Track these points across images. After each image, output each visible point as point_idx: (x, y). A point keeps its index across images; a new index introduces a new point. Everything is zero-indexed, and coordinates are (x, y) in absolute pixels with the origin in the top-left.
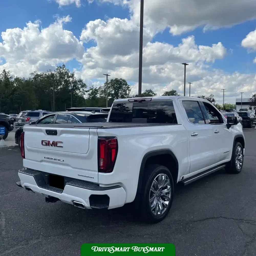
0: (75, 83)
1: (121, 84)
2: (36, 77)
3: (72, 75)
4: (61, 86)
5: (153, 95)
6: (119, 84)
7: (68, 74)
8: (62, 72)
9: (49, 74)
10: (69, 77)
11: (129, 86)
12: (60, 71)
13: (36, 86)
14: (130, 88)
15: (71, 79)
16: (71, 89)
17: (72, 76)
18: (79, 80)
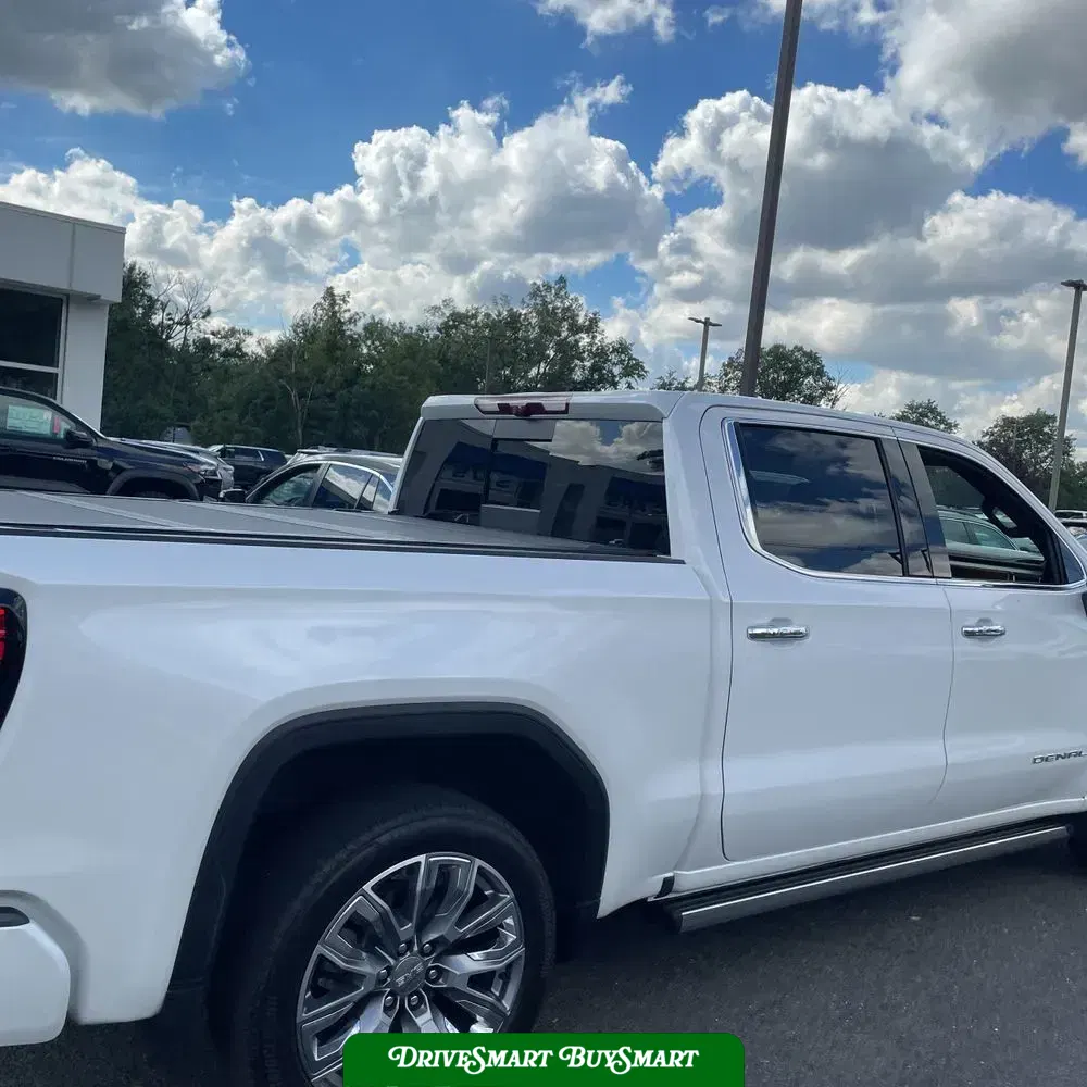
0: (601, 354)
1: (796, 369)
2: (451, 323)
3: (591, 320)
4: (542, 365)
5: (942, 426)
6: (789, 372)
7: (574, 317)
8: (550, 307)
9: (500, 314)
10: (575, 329)
11: (833, 383)
12: (545, 303)
13: (444, 361)
14: (834, 392)
15: (585, 340)
16: (580, 379)
17: (591, 327)
18: (617, 346)
